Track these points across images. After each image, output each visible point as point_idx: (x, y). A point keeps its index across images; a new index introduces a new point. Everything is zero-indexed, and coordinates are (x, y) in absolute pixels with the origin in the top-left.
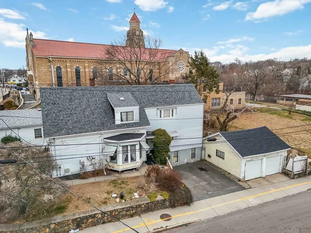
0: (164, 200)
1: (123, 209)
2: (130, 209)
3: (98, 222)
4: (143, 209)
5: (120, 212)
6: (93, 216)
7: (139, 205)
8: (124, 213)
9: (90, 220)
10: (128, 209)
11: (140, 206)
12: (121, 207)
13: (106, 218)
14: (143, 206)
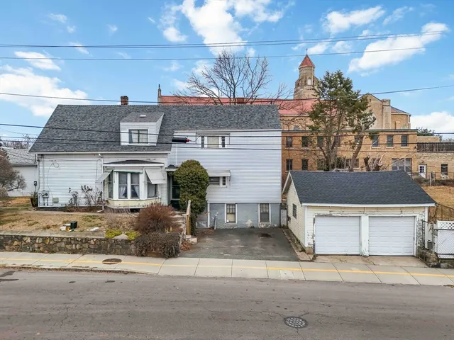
0: (128, 242)
1: (62, 239)
2: (72, 242)
3: (26, 248)
4: (92, 247)
5: (57, 242)
6: (21, 239)
7: (86, 239)
8: (63, 245)
9: (16, 243)
10: (69, 241)
11: (87, 241)
12: (59, 236)
13: (36, 246)
14: (92, 242)
